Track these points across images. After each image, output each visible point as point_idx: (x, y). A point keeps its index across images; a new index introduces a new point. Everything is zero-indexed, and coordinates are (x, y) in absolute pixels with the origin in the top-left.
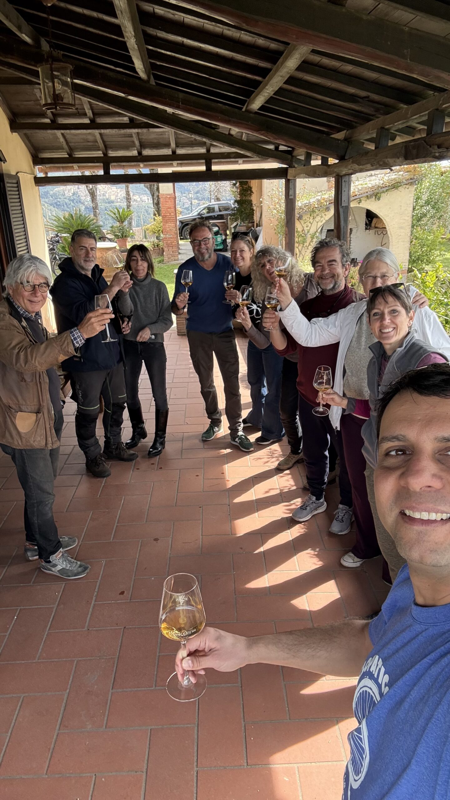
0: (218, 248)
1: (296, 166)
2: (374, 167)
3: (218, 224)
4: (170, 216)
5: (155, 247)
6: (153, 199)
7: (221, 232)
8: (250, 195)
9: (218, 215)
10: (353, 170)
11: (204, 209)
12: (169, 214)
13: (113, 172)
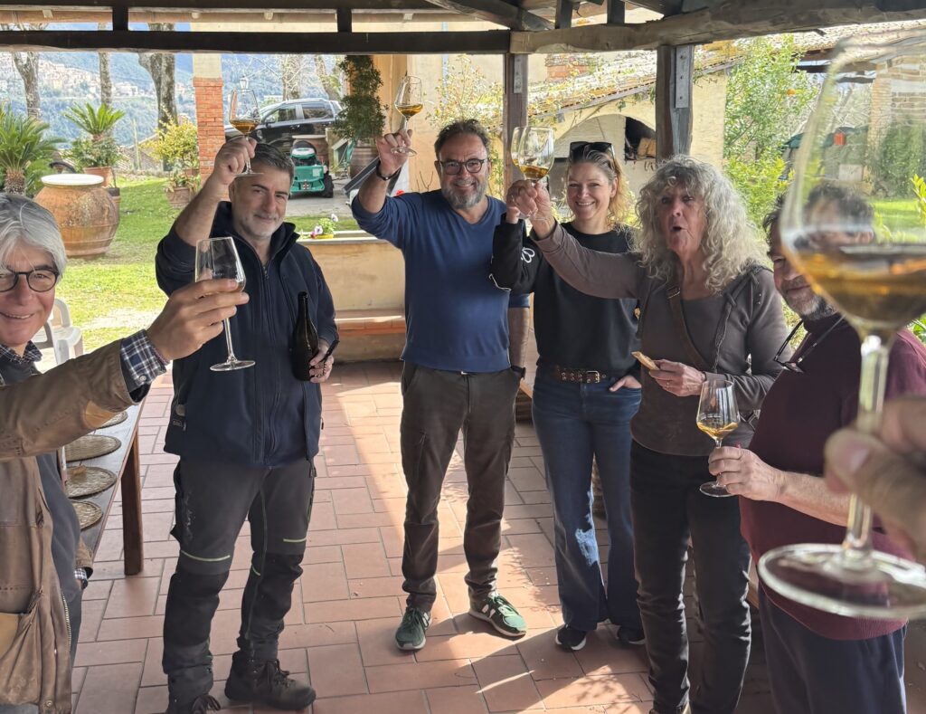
0: (314, 189)
1: (527, 28)
2: (780, 26)
3: (313, 143)
4: (214, 124)
5: (177, 186)
6: (159, 90)
7: (318, 158)
8: (375, 86)
9: (301, 125)
10: (711, 32)
11: (272, 113)
12: (213, 120)
13: (133, 26)
